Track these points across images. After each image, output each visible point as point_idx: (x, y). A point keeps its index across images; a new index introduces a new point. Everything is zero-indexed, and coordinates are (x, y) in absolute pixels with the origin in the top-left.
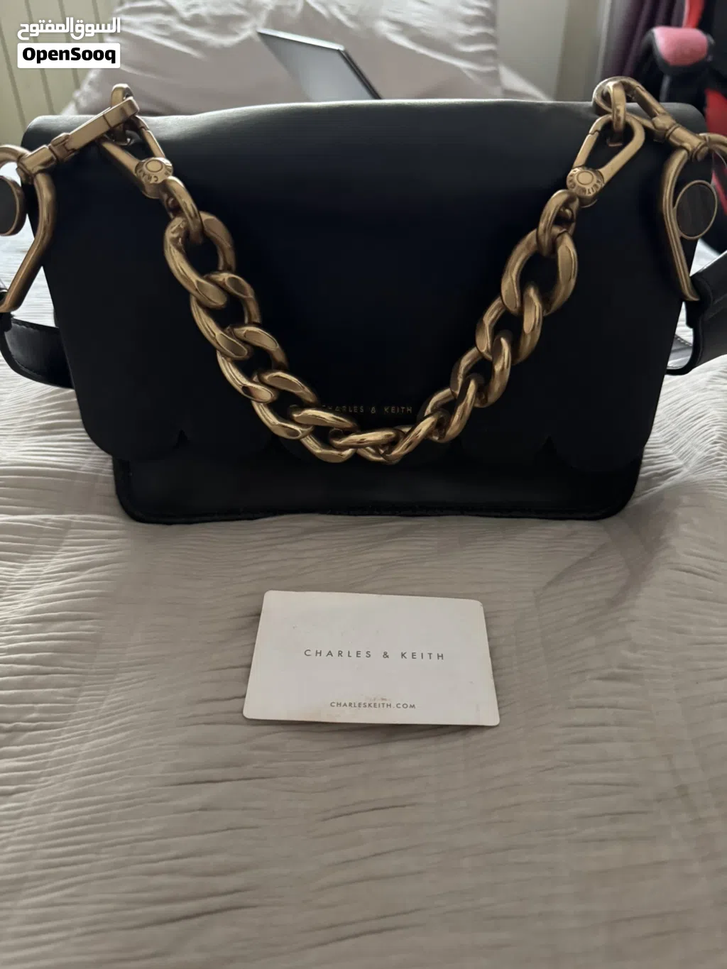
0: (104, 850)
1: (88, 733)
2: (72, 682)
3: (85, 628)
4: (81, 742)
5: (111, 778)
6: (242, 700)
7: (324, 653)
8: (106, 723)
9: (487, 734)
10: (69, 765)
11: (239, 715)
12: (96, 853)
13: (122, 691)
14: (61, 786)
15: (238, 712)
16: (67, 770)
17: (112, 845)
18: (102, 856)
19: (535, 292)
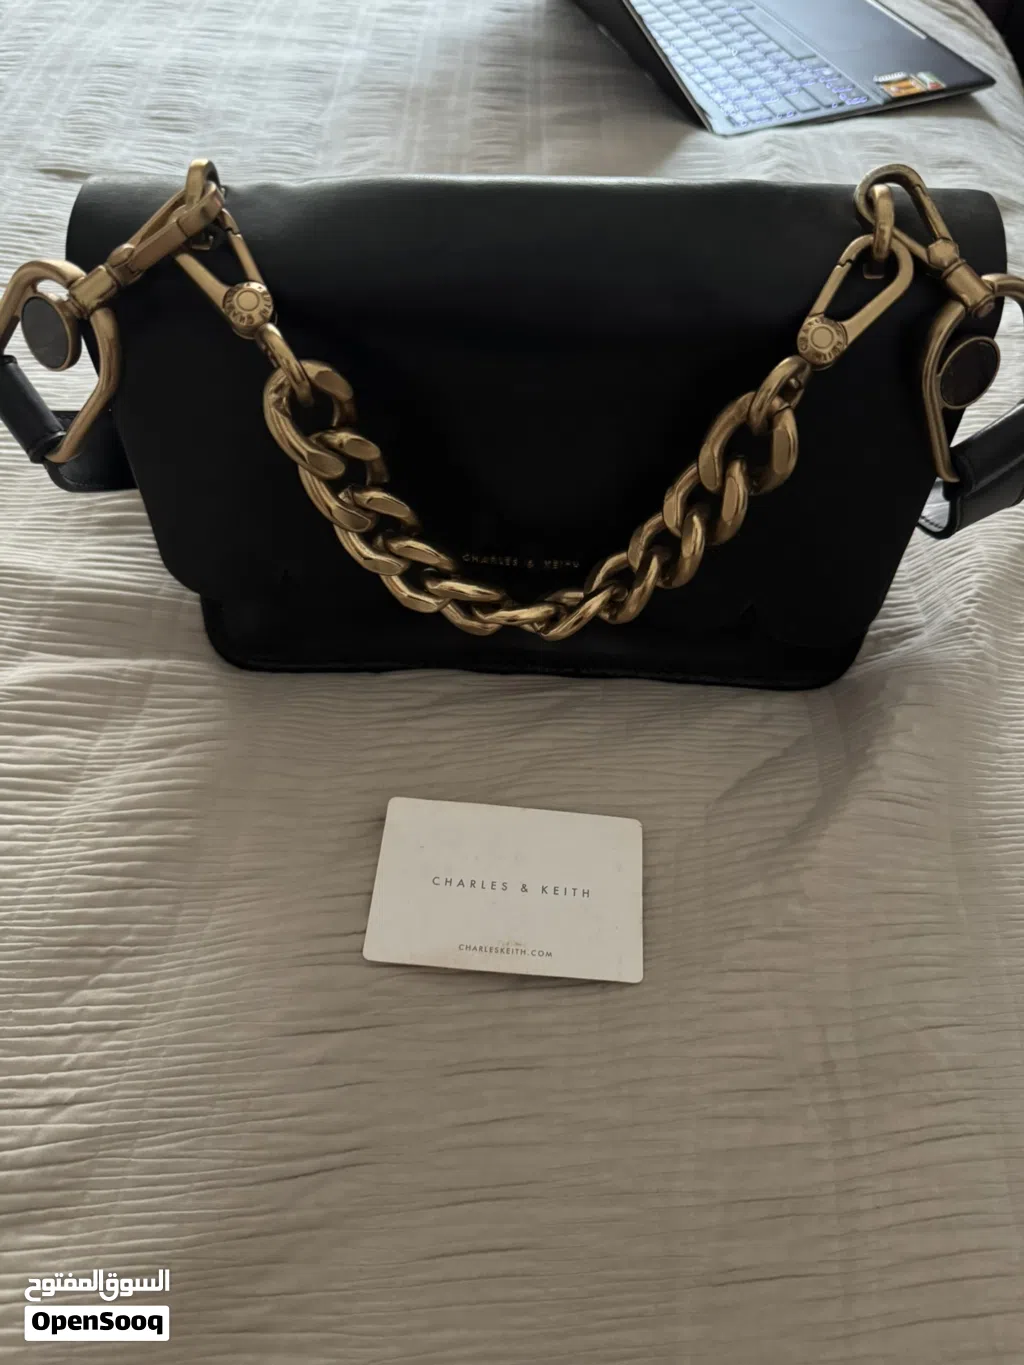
0: (218, 1102)
1: (193, 963)
2: (170, 898)
3: (181, 830)
4: (185, 973)
5: (221, 1022)
6: (361, 936)
7: (456, 882)
8: (212, 952)
9: (628, 991)
10: (173, 1001)
11: (359, 954)
12: (211, 1105)
13: (228, 912)
14: (168, 1026)
15: (357, 952)
16: (173, 1007)
17: (226, 1099)
18: (216, 1109)
19: (741, 468)
